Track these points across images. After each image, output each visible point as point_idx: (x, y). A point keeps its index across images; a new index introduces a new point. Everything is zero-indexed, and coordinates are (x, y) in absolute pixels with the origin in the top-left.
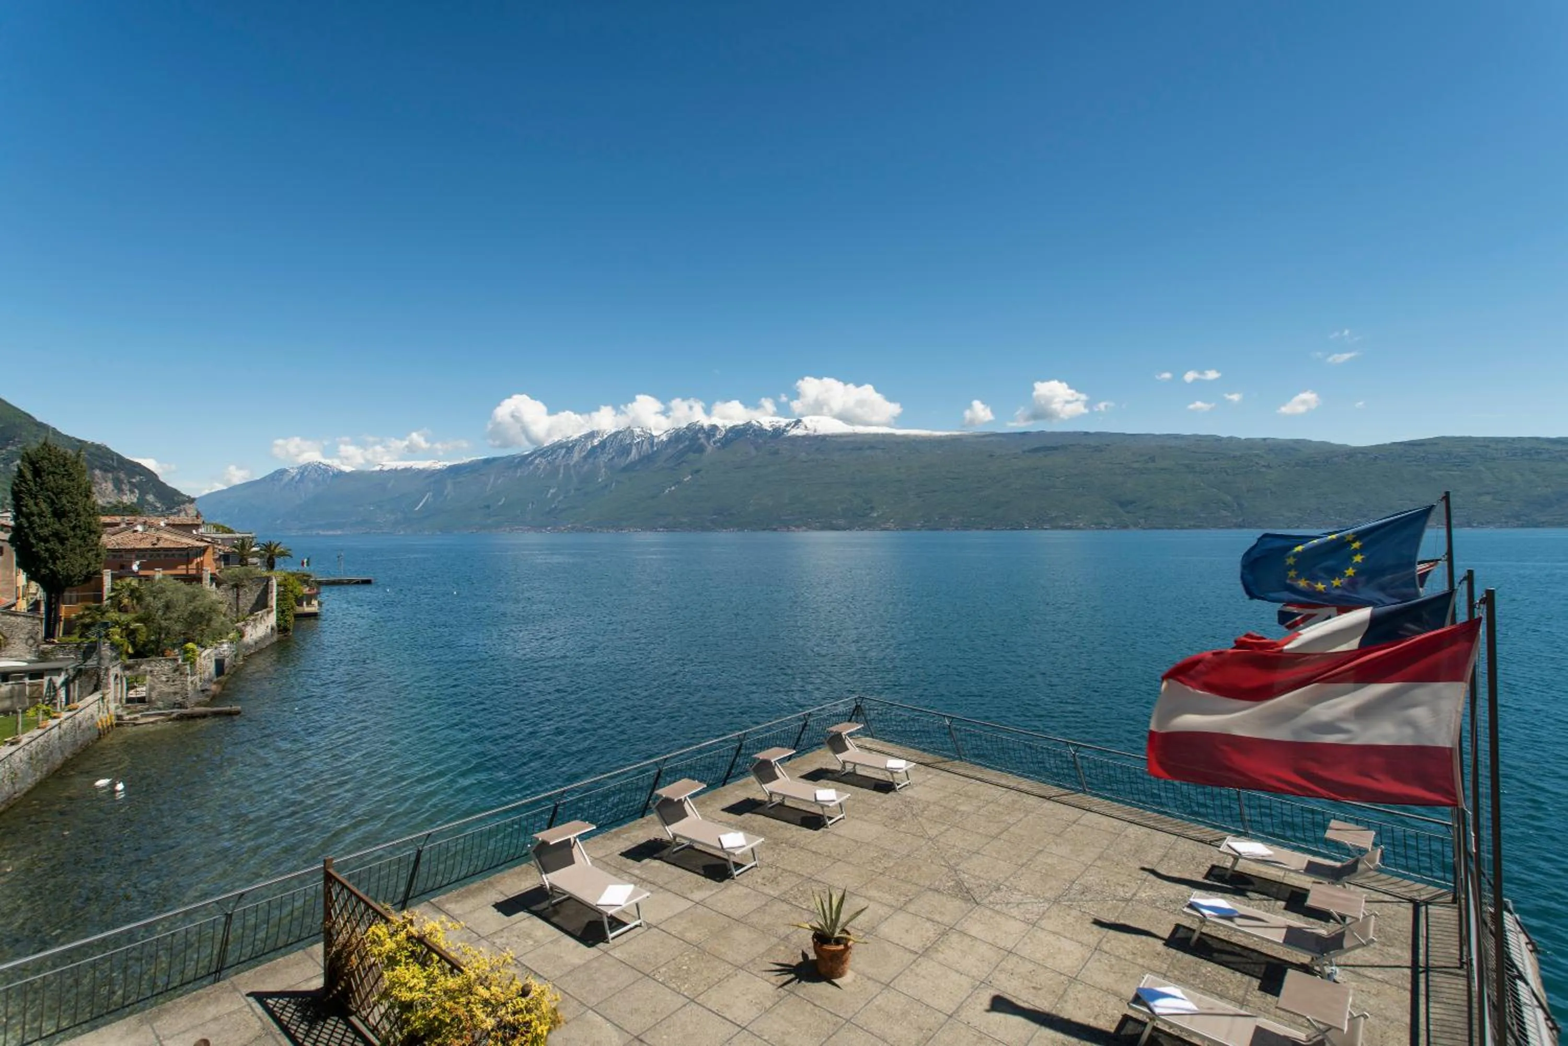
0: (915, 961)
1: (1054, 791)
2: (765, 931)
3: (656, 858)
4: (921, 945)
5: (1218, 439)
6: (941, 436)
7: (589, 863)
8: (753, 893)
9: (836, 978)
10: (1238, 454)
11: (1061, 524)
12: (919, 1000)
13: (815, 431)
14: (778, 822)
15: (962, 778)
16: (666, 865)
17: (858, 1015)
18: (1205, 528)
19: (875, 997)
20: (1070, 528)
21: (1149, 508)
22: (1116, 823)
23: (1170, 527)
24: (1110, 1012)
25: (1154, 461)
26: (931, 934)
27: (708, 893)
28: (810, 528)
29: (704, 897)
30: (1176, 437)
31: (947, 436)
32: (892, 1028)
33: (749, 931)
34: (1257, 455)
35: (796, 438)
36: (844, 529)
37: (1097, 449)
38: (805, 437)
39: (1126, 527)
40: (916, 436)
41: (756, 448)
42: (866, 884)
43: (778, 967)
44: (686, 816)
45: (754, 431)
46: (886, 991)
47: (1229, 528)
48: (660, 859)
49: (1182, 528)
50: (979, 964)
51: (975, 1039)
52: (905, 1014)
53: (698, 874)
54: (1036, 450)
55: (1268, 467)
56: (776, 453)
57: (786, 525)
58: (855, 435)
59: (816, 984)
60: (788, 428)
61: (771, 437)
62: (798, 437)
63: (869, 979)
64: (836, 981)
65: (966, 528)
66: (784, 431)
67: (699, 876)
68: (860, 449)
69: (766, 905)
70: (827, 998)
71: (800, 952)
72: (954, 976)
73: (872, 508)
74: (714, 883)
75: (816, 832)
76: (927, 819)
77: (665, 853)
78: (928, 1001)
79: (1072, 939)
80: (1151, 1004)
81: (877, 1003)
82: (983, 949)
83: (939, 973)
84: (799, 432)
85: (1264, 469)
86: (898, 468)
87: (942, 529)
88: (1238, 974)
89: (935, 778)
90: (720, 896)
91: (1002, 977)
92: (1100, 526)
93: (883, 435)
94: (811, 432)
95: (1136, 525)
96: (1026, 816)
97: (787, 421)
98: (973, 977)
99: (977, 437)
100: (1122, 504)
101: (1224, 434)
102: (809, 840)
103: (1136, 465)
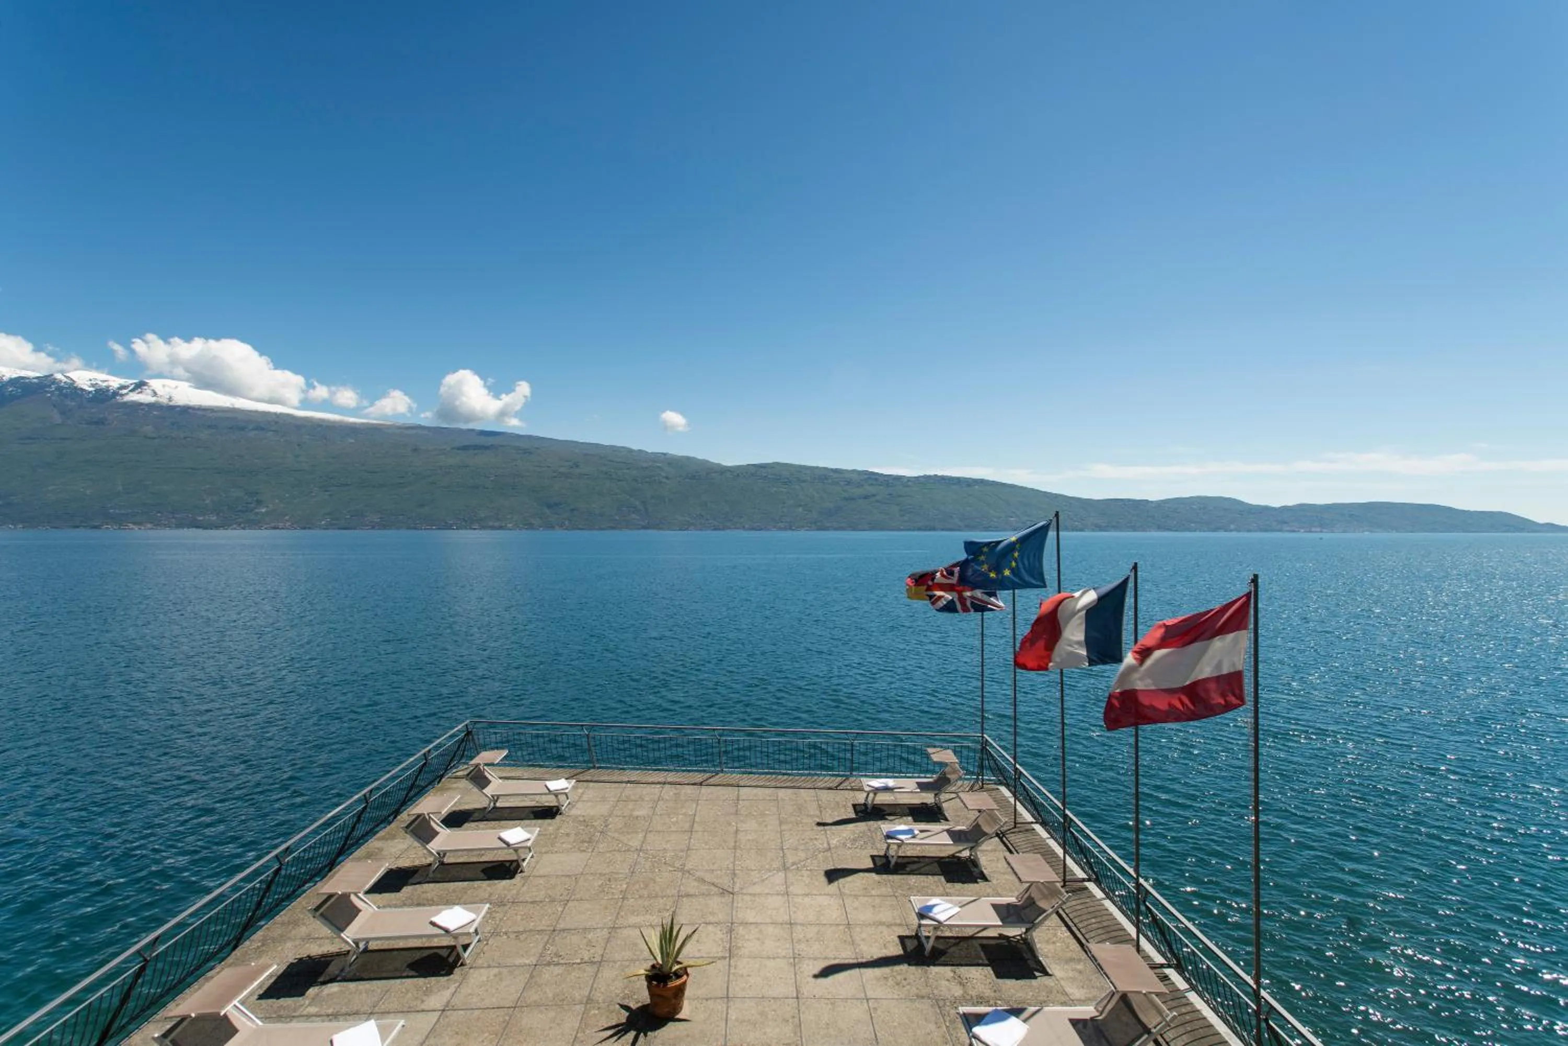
0: (730, 965)
1: (699, 777)
2: (560, 1003)
3: (324, 983)
4: (721, 949)
5: (630, 451)
6: (355, 423)
7: (260, 1023)
8: (505, 971)
9: (677, 1013)
10: (645, 465)
11: (491, 524)
12: (763, 997)
13: (170, 399)
14: (457, 884)
15: (617, 785)
16: (352, 985)
17: (729, 1037)
18: (620, 529)
19: (727, 1014)
20: (501, 528)
21: (573, 510)
22: (767, 791)
23: (591, 528)
24: (889, 939)
25: (577, 466)
26: (720, 935)
27: (447, 994)
28: (158, 524)
29: (445, 1000)
30: (597, 445)
31: (363, 424)
32: (765, 1033)
33: (541, 1012)
34: (659, 467)
35: (138, 406)
36: (217, 527)
37: (527, 452)
38: (151, 406)
39: (551, 527)
40: (323, 420)
41: (63, 413)
42: (618, 913)
43: (610, 1032)
44: (359, 911)
45: (60, 389)
46: (731, 1004)
47: (639, 529)
48: (332, 980)
49: (601, 529)
50: (778, 944)
51: (830, 1006)
52: (763, 1014)
53: (408, 977)
54: (465, 448)
55: (667, 478)
56: (100, 422)
57: (120, 521)
58: (234, 410)
59: (664, 1029)
60: (124, 391)
61: (91, 400)
62: (141, 404)
63: (707, 1000)
64: (678, 1016)
65: (384, 527)
66: (115, 394)
67: (415, 979)
68: (243, 429)
69: (532, 977)
70: (688, 1036)
71: (618, 1006)
72: (771, 963)
73: (259, 503)
74: (443, 979)
75: (513, 881)
76: (616, 831)
77: (333, 969)
78: (771, 993)
79: (820, 895)
80: (931, 914)
81: (733, 1018)
82: (770, 929)
83: (757, 966)
84: (144, 397)
85: (664, 480)
86: (297, 456)
87: (355, 529)
88: (930, 877)
89: (592, 791)
90: (465, 990)
91: (803, 946)
92: (530, 526)
93: (275, 414)
94: (164, 401)
95: (561, 526)
96: (697, 805)
97: (123, 381)
98: (784, 957)
99: (399, 428)
100: (549, 506)
101: (635, 447)
102: (514, 892)
103: (562, 470)
